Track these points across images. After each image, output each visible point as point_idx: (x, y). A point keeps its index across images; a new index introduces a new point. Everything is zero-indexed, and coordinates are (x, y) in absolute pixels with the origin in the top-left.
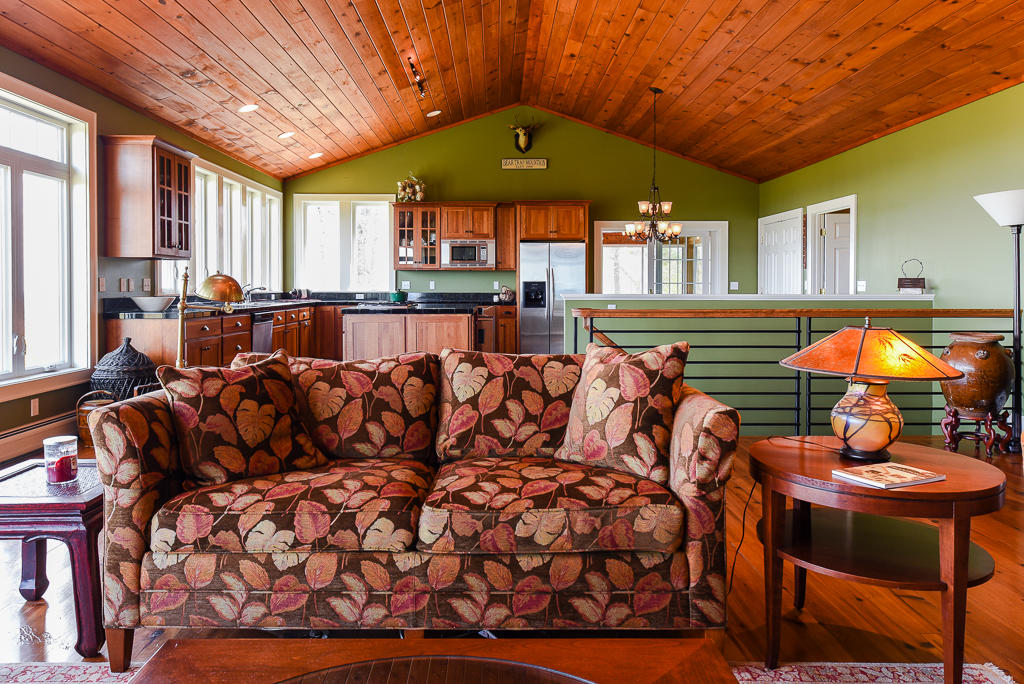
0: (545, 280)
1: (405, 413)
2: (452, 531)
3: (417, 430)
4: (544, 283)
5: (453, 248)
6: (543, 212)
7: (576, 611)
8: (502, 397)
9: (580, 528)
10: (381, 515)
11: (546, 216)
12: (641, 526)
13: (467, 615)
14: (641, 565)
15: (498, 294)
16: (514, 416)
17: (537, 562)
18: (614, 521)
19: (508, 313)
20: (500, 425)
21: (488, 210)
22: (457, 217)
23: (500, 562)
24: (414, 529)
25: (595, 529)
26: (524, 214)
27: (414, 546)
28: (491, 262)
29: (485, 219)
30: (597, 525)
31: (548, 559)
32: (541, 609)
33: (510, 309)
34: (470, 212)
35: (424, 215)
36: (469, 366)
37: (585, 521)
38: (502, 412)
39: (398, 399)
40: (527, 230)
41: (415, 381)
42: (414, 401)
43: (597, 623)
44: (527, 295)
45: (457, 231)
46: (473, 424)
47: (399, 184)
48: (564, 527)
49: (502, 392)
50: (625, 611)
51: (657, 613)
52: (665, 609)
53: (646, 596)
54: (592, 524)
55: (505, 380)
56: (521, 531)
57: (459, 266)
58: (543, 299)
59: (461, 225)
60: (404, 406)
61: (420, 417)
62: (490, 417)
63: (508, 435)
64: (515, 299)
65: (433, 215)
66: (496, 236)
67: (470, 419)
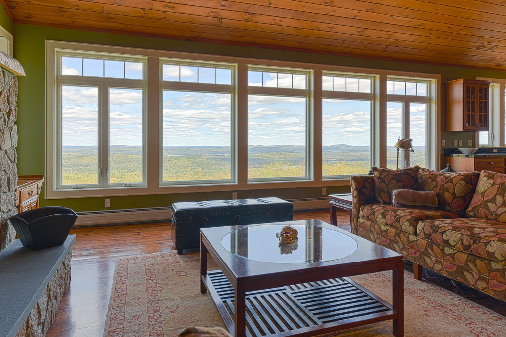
1: (454, 194)
2: (424, 231)
3: (458, 202)
7: (465, 277)
8: (495, 193)
9: (465, 242)
10: (407, 220)
12: (490, 249)
13: (429, 263)
14: (491, 267)
16: (497, 203)
17: (451, 251)
18: (479, 243)
20: (490, 205)
23: (439, 247)
24: (415, 228)
25: (470, 244)
27: (415, 234)
30: (472, 243)
31: (455, 251)
32: (453, 271)
36: (487, 178)
37: (467, 240)
38: (493, 200)
39: (453, 188)
41: (462, 182)
42: (459, 190)
43: (473, 285)
46: (480, 203)
48: (459, 240)
49: (496, 191)
50: (484, 285)
51: (498, 291)
52: (502, 291)
53: (494, 282)
54: (470, 242)
55: (499, 187)
56: (445, 237)
60: (454, 191)
61: (460, 197)
62: (487, 201)
63: (493, 210)
67: (479, 201)
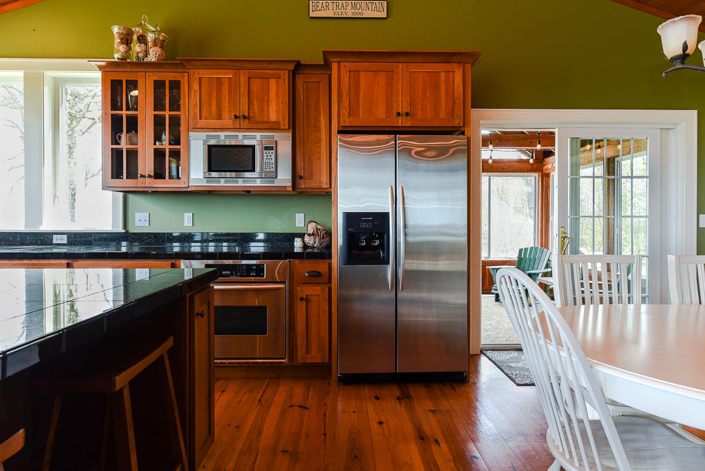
0: (388, 208)
4: (387, 214)
5: (210, 147)
6: (382, 77)
11: (390, 85)
15: (302, 236)
19: (319, 274)
21: (278, 77)
22: (219, 91)
26: (345, 79)
28: (284, 177)
29: (273, 95)
33: (321, 266)
34: (243, 79)
35: (159, 85)
40: (352, 111)
44: (351, 238)
45: (219, 117)
47: (116, 29)
57: (222, 183)
58: (384, 246)
59: (225, 104)
64: (329, 247)
65: (175, 85)
66: (293, 127)
